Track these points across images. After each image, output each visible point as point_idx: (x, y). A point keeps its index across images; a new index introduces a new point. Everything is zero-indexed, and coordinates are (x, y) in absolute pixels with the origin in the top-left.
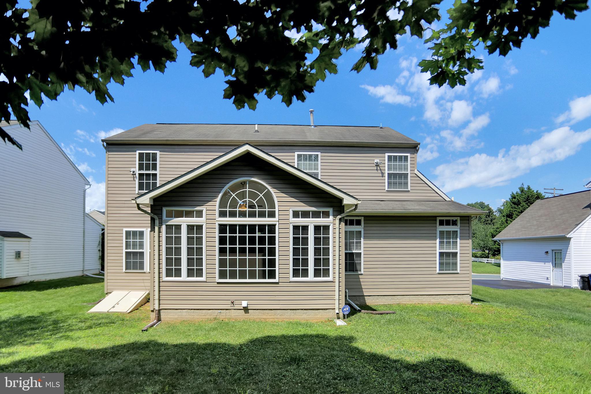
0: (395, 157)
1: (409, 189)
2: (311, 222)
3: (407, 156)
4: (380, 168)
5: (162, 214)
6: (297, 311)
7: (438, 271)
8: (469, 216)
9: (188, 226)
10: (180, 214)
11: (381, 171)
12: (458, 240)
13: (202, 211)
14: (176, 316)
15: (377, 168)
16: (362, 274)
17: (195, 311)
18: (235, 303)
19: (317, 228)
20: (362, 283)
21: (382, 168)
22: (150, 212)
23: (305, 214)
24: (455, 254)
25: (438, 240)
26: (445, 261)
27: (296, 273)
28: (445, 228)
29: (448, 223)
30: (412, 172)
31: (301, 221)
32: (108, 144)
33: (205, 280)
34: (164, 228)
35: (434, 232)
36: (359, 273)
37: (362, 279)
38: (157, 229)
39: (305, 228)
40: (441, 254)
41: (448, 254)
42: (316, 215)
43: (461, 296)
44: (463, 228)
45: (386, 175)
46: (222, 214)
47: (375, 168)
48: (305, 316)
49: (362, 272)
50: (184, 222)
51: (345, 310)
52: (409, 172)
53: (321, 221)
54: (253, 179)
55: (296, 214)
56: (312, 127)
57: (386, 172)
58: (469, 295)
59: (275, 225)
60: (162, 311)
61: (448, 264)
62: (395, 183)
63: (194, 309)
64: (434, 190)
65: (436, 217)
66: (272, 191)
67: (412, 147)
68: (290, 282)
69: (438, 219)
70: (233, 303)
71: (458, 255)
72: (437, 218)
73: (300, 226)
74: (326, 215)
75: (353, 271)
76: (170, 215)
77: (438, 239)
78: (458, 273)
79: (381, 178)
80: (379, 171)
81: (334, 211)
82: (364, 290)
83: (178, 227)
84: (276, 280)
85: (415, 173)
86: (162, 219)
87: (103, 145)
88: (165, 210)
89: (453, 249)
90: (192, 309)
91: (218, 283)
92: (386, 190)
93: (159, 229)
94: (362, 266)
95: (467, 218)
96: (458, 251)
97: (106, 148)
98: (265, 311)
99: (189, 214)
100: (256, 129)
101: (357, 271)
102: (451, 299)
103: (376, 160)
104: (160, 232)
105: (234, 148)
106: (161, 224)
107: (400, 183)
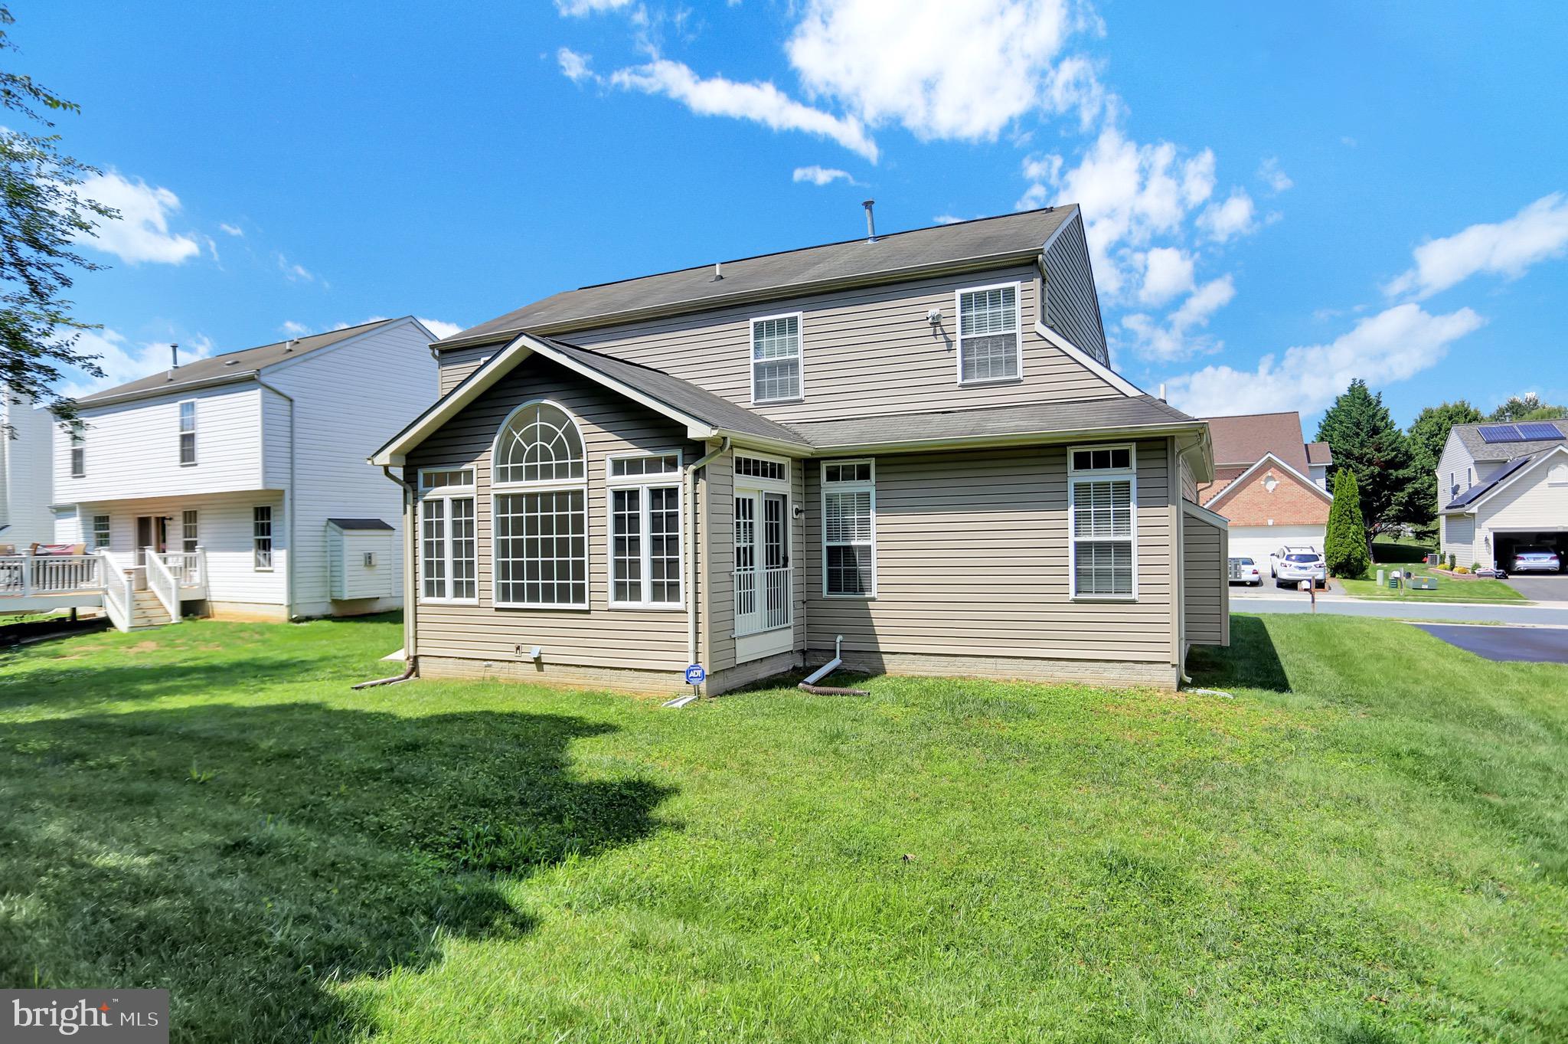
0: (981, 297)
1: (1020, 375)
2: (644, 482)
3: (1013, 289)
4: (942, 330)
5: (417, 482)
6: (623, 672)
7: (1072, 595)
8: (1165, 439)
9: (454, 501)
10: (441, 481)
11: (946, 338)
12: (1133, 507)
13: (471, 471)
14: (439, 670)
15: (935, 331)
16: (873, 600)
17: (465, 661)
18: (524, 648)
19: (656, 493)
20: (875, 622)
21: (947, 329)
22: (402, 479)
23: (634, 466)
24: (1124, 549)
25: (1072, 510)
26: (1093, 567)
27: (620, 592)
28: (1093, 476)
29: (1101, 461)
30: (1028, 329)
31: (627, 481)
32: (442, 352)
33: (477, 603)
34: (420, 506)
35: (1060, 487)
36: (867, 595)
37: (876, 611)
38: (409, 508)
39: (634, 494)
40: (1082, 549)
41: (1103, 548)
42: (653, 466)
43: (1144, 666)
44: (1145, 473)
45: (958, 345)
46: (503, 475)
47: (931, 331)
48: (636, 684)
49: (874, 594)
50: (446, 493)
51: (694, 675)
52: (1018, 330)
53: (663, 479)
54: (545, 402)
55: (618, 467)
56: (870, 242)
57: (959, 337)
58: (1169, 666)
59: (581, 492)
60: (421, 660)
61: (1102, 575)
62: (983, 365)
63: (463, 658)
64: (1090, 371)
65: (1064, 446)
66: (577, 421)
67: (1024, 261)
68: (608, 611)
69: (1071, 452)
70: (518, 648)
71: (1135, 550)
72: (1068, 448)
73: (624, 492)
74: (672, 464)
75: (855, 591)
76: (429, 483)
77: (1073, 506)
78: (1133, 602)
79: (946, 354)
80: (941, 338)
81: (684, 455)
82: (880, 639)
83: (440, 503)
84: (584, 606)
85: (1036, 330)
86: (417, 490)
87: (434, 355)
88: (421, 474)
89: (1117, 532)
90: (460, 658)
91: (497, 609)
92: (958, 384)
93: (414, 507)
94: (875, 580)
95: (1161, 444)
96: (1133, 537)
97: (438, 359)
98: (569, 668)
99: (454, 479)
100: (718, 273)
101: (862, 590)
102: (1113, 673)
103: (933, 311)
104: (415, 514)
105: (500, 347)
106: (416, 499)
107: (996, 363)
